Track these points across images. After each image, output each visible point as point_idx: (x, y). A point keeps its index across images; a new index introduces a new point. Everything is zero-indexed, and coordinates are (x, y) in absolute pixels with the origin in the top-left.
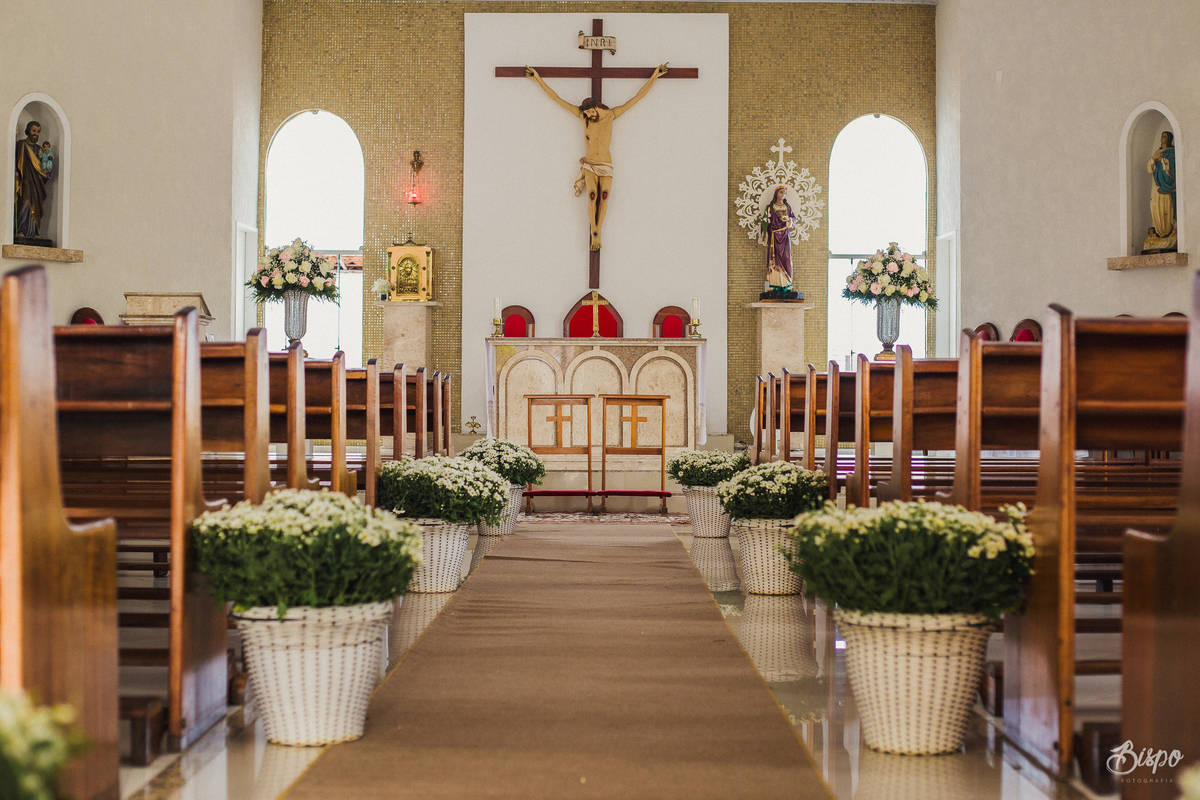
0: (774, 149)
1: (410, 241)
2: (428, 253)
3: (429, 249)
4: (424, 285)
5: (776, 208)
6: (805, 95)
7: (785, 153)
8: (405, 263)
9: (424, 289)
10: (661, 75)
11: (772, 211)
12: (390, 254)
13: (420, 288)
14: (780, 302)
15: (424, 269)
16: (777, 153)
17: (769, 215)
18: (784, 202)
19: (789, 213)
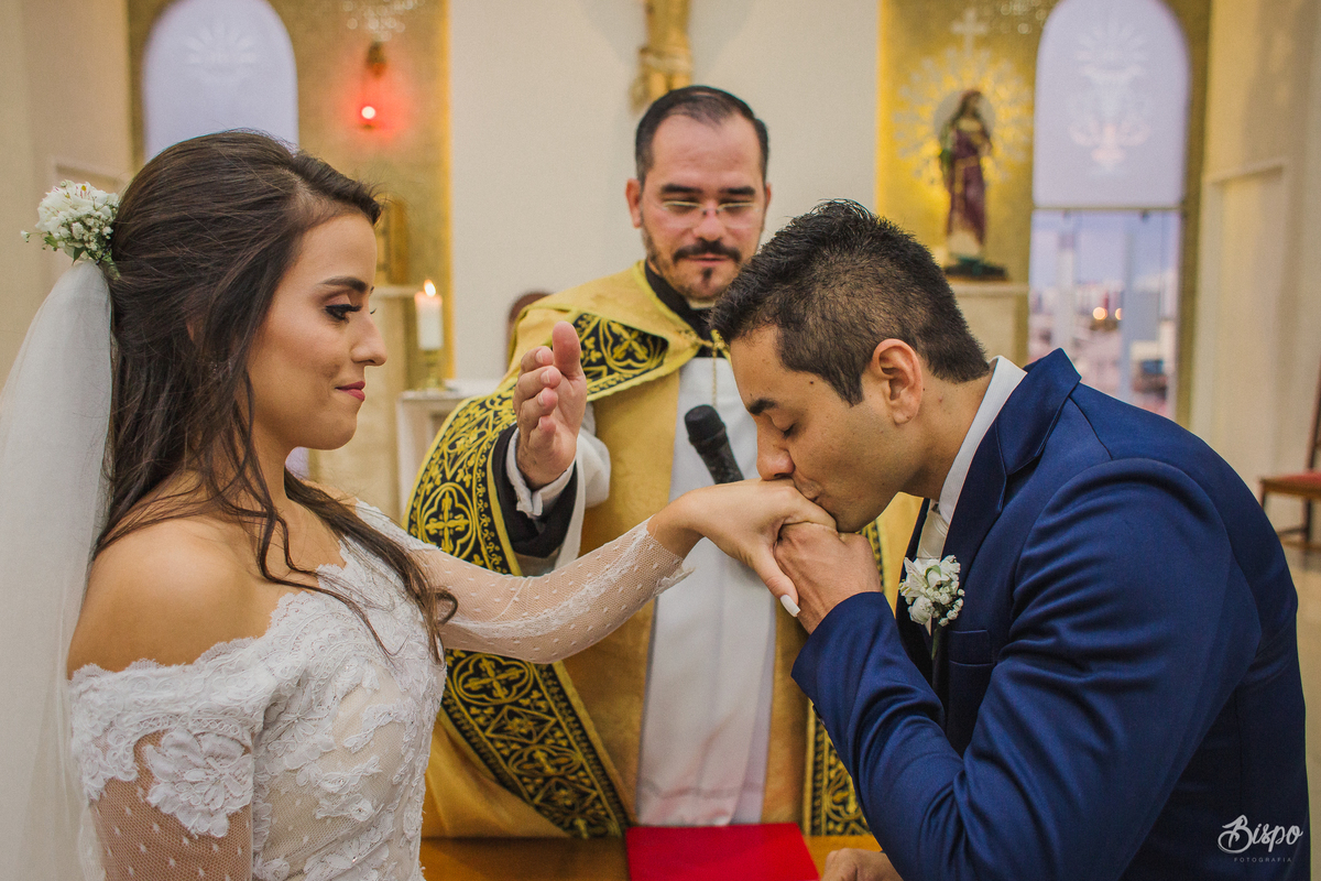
0: (956, 28)
5: (964, 124)
7: (975, 35)
14: (973, 281)
16: (963, 35)
17: (954, 138)
18: (976, 116)
19: (985, 134)
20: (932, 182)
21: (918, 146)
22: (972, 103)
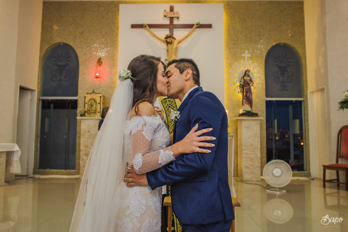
0: (243, 55)
1: (93, 92)
2: (101, 97)
3: (101, 95)
4: (99, 111)
5: (246, 78)
6: (254, 36)
7: (248, 57)
8: (91, 101)
9: (99, 112)
10: (197, 26)
11: (244, 79)
12: (85, 97)
13: (97, 111)
14: (249, 117)
15: (99, 103)
16: (245, 57)
17: (243, 81)
18: (249, 76)
19: (251, 80)
20: (239, 92)
21: (235, 83)
22: (247, 73)
